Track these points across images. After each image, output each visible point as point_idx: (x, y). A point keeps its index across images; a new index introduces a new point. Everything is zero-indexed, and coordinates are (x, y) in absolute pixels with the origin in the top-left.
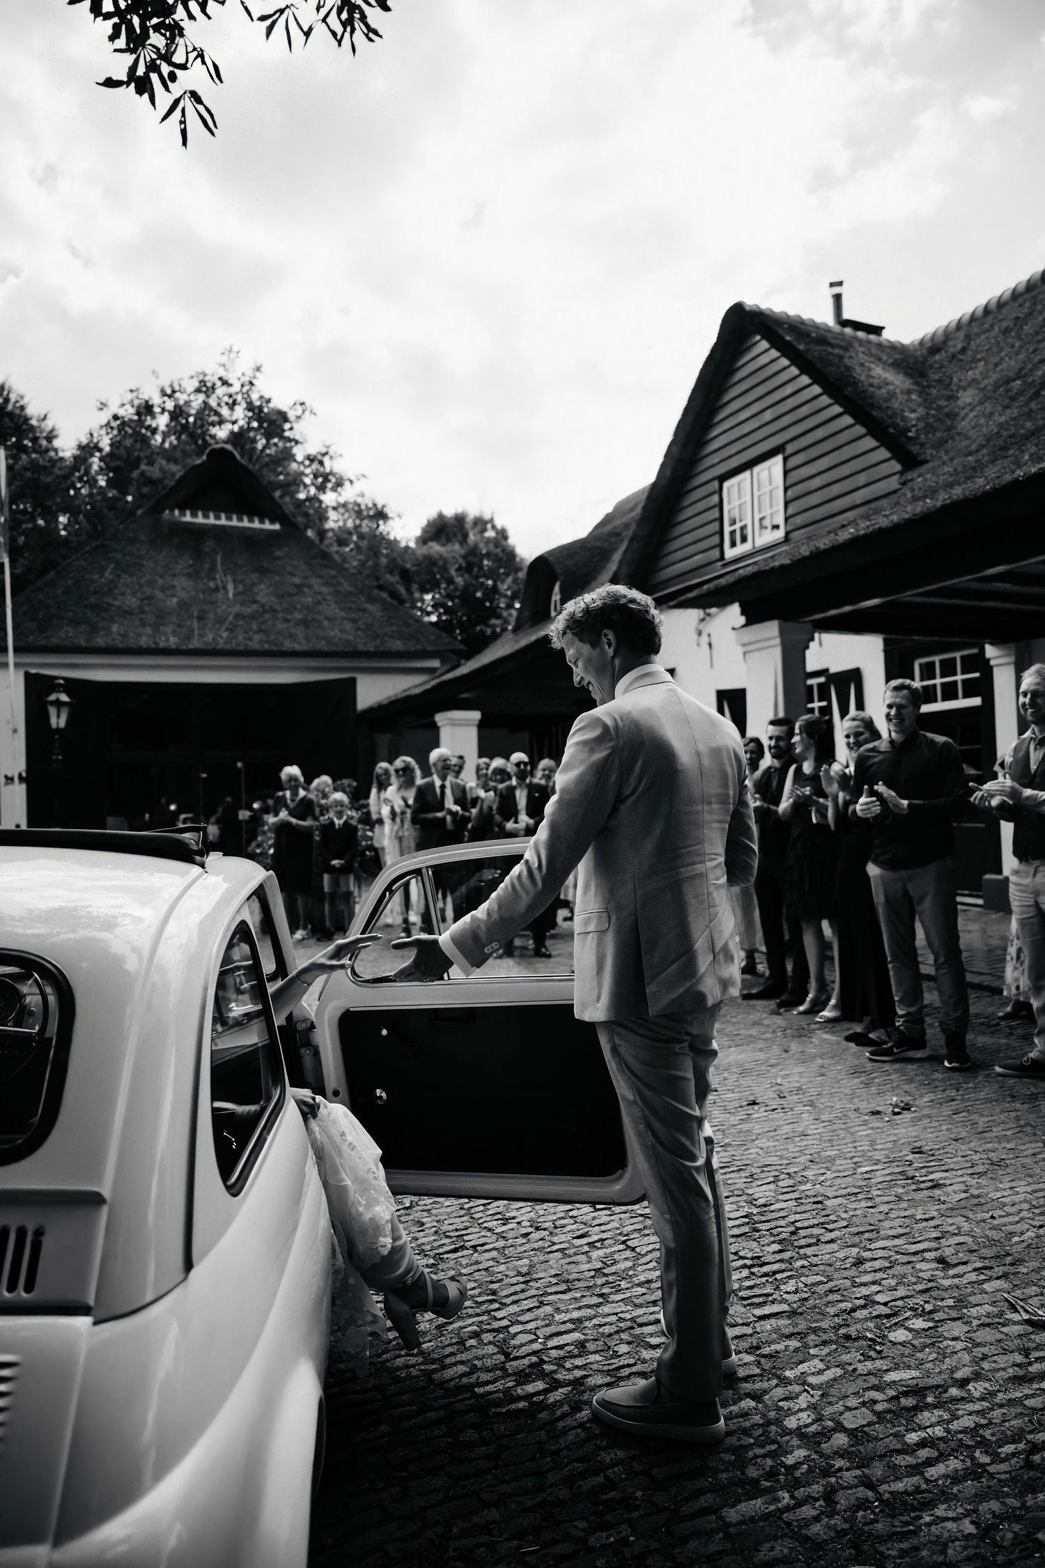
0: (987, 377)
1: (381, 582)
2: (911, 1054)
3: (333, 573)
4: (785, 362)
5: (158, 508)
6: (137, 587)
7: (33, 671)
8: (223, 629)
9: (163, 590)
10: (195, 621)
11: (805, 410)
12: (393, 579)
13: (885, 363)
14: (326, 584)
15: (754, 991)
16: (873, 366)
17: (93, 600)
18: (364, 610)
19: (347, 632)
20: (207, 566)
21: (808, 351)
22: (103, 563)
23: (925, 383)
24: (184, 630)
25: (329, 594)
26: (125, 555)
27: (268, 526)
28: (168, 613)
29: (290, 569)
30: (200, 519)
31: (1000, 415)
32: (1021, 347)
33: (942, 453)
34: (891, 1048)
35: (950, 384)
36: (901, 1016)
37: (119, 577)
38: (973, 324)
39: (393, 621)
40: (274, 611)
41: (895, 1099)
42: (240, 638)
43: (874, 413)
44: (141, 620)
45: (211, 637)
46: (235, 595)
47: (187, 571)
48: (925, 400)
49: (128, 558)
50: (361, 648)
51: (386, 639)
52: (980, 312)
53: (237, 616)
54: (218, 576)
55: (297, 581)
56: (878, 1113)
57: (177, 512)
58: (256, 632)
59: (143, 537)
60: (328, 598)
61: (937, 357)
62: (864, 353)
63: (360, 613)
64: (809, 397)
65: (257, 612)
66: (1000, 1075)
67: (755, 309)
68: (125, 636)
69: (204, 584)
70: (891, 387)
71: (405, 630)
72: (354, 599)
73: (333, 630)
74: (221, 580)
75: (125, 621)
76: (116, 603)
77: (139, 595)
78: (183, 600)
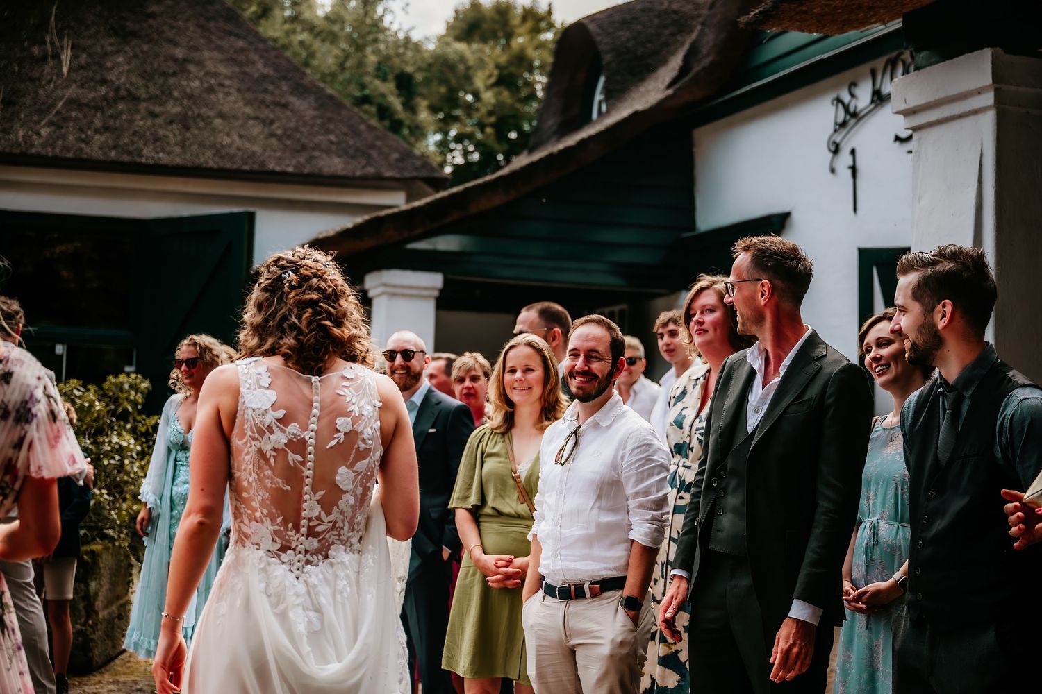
1: (367, 92)
3: (241, 43)
8: (44, 123)
12: (387, 90)
18: (285, 106)
19: (251, 139)
20: (32, 21)
25: (230, 78)
29: (170, 34)
39: (331, 126)
40: (133, 98)
42: (71, 138)
45: (21, 133)
46: (70, 69)
50: (271, 165)
51: (317, 154)
53: (71, 103)
54: (48, 40)
55: (179, 53)
58: (97, 131)
60: (227, 82)
63: (278, 110)
65: (105, 98)
69: (24, 49)
71: (351, 142)
72: (271, 88)
73: (228, 135)
74: (53, 44)
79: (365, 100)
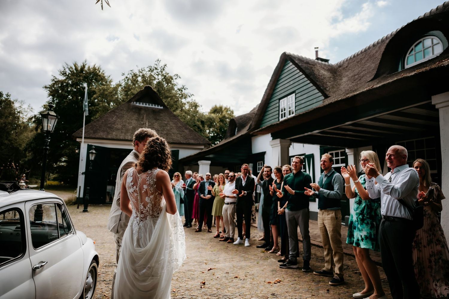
0: (350, 74)
1: (196, 124)
2: (292, 266)
3: (176, 121)
4: (296, 68)
5: (130, 101)
6: (122, 122)
7: (90, 144)
9: (129, 123)
11: (301, 81)
12: (199, 123)
13: (325, 70)
14: (174, 124)
15: (260, 246)
16: (321, 70)
17: (109, 125)
18: (184, 131)
19: (178, 137)
20: (141, 117)
21: (302, 65)
22: (113, 116)
23: (336, 75)
25: (174, 127)
26: (119, 114)
27: (159, 107)
28: (129, 130)
29: (164, 119)
30: (141, 105)
31: (351, 85)
32: (360, 66)
33: (334, 94)
34: (286, 264)
35: (342, 76)
36: (290, 255)
37: (117, 119)
38: (351, 60)
41: (277, 279)
43: (317, 83)
44: (122, 131)
46: (148, 126)
47: (136, 119)
48: (334, 80)
49: (120, 114)
50: (182, 142)
51: (189, 140)
52: (352, 56)
54: (144, 120)
55: (166, 123)
56: (270, 283)
57: (135, 103)
59: (125, 109)
60: (174, 128)
61: (340, 68)
62: (319, 67)
63: (183, 132)
64: (302, 78)
66: (315, 274)
67: (289, 54)
68: (117, 136)
69: (140, 122)
70: (325, 76)
71: (195, 138)
72: (181, 128)
74: (145, 121)
75: (117, 132)
76: (115, 126)
77: (122, 125)
78: (134, 126)
79: (195, 125)
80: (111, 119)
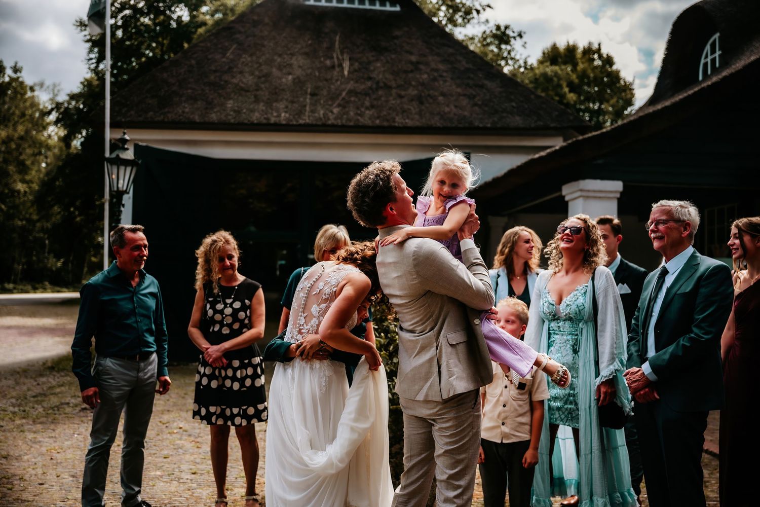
3: (451, 50)
6: (256, 66)
7: (143, 145)
8: (335, 105)
9: (280, 68)
10: (309, 96)
17: (212, 78)
18: (482, 86)
19: (462, 108)
20: (325, 45)
24: (296, 105)
25: (446, 72)
26: (247, 37)
27: (388, 8)
28: (283, 90)
29: (407, 48)
37: (240, 55)
39: (512, 97)
40: (388, 87)
42: (352, 113)
44: (256, 96)
45: (322, 112)
46: (349, 72)
47: (307, 50)
49: (250, 38)
50: (477, 124)
51: (505, 115)
53: (351, 92)
54: (335, 56)
55: (414, 58)
58: (367, 108)
60: (445, 74)
63: (477, 89)
65: (371, 88)
68: (238, 112)
69: (321, 62)
71: (526, 106)
72: (472, 76)
73: (448, 106)
74: (338, 58)
75: (240, 98)
76: (235, 81)
77: (257, 73)
78: (298, 78)
80: (218, 57)
